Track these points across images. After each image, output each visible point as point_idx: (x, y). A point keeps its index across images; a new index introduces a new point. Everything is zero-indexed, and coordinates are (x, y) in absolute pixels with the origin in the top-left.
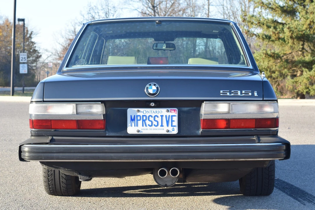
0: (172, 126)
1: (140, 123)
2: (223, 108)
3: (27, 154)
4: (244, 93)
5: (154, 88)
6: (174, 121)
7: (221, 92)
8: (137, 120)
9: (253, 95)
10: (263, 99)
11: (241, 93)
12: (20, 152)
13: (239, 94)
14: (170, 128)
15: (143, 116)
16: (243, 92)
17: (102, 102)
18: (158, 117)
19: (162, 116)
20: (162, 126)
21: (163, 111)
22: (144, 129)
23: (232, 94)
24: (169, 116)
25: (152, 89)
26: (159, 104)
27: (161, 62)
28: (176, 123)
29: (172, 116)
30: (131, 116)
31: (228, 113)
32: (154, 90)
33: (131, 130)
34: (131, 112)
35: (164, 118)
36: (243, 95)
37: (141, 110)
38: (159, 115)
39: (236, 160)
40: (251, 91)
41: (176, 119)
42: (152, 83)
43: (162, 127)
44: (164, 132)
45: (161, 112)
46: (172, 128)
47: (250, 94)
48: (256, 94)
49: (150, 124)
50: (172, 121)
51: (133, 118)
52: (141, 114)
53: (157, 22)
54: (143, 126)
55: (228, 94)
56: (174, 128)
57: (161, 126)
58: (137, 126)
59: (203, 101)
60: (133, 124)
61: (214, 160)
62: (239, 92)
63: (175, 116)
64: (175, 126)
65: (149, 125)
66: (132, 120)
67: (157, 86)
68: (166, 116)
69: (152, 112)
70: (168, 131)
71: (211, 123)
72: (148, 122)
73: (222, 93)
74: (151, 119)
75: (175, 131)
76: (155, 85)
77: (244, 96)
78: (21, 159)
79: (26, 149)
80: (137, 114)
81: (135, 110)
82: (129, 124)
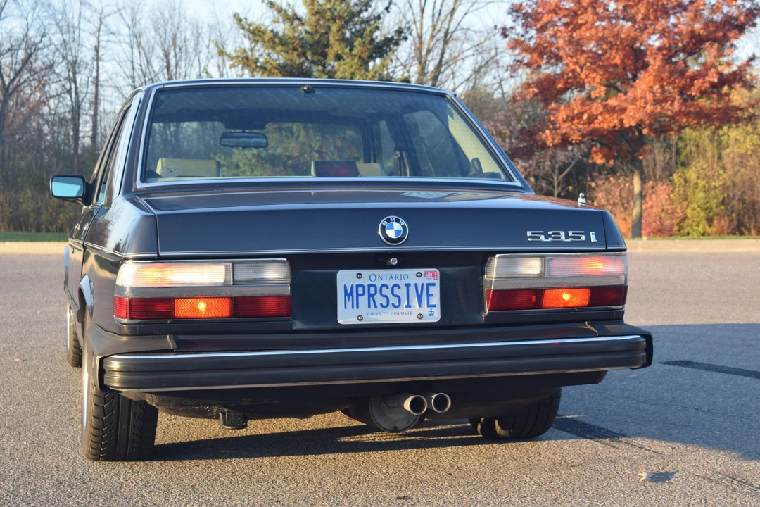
0: (429, 306)
1: (364, 300)
2: (532, 267)
4: (571, 237)
6: (432, 295)
7: (529, 234)
8: (358, 295)
9: (588, 240)
10: (606, 247)
11: (567, 237)
13: (563, 238)
14: (425, 310)
15: (369, 286)
16: (570, 233)
17: (286, 257)
18: (399, 288)
19: (408, 285)
20: (408, 306)
21: (411, 275)
22: (372, 314)
23: (550, 239)
24: (423, 285)
25: (395, 230)
28: (436, 300)
29: (428, 285)
30: (345, 286)
31: (539, 277)
32: (397, 232)
33: (346, 316)
34: (345, 278)
35: (412, 289)
36: (570, 239)
37: (366, 273)
38: (402, 283)
39: (560, 372)
40: (583, 232)
41: (436, 291)
42: (393, 218)
43: (409, 309)
44: (412, 319)
45: (406, 277)
46: (429, 309)
47: (583, 238)
48: (593, 238)
49: (385, 304)
50: (429, 295)
51: (349, 291)
52: (366, 282)
53: (305, 89)
54: (369, 307)
55: (542, 238)
56: (433, 309)
57: (406, 307)
58: (358, 307)
59: (493, 253)
60: (349, 304)
61: (520, 374)
62: (562, 234)
63: (434, 285)
64: (434, 306)
65: (381, 305)
66: (348, 294)
67: (403, 222)
68: (416, 285)
69: (388, 277)
70: (421, 317)
71: (505, 297)
72: (379, 299)
73: (530, 237)
74: (385, 291)
75: (436, 317)
76: (398, 221)
77: (572, 241)
78: (103, 388)
79: (115, 365)
80: (357, 281)
81: (353, 273)
82: (341, 305)
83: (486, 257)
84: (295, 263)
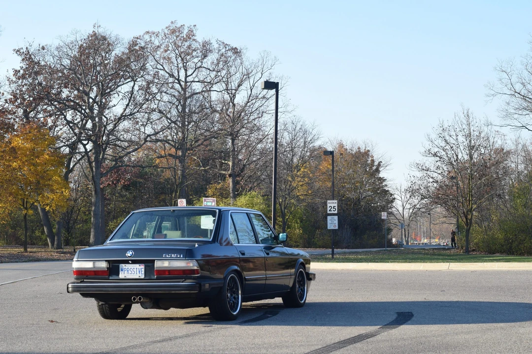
1: (126, 272)
2: (166, 264)
3: (70, 289)
4: (175, 256)
5: (131, 253)
7: (164, 255)
9: (180, 257)
10: (186, 259)
12: (68, 288)
13: (173, 256)
14: (140, 275)
17: (106, 261)
18: (134, 269)
19: (136, 269)
21: (137, 266)
23: (169, 257)
24: (140, 268)
25: (129, 254)
26: (134, 262)
28: (143, 272)
30: (121, 268)
31: (169, 266)
33: (122, 276)
34: (122, 266)
35: (138, 269)
37: (126, 265)
39: (170, 292)
40: (179, 254)
41: (143, 270)
42: (130, 251)
44: (137, 277)
48: (182, 256)
52: (126, 267)
55: (167, 256)
57: (136, 274)
63: (143, 268)
64: (143, 274)
66: (122, 270)
67: (133, 252)
69: (131, 266)
70: (139, 277)
71: (160, 272)
72: (130, 272)
74: (131, 270)
75: (143, 277)
78: (68, 292)
79: (70, 286)
80: (124, 267)
81: (123, 265)
82: (120, 273)
83: (154, 260)
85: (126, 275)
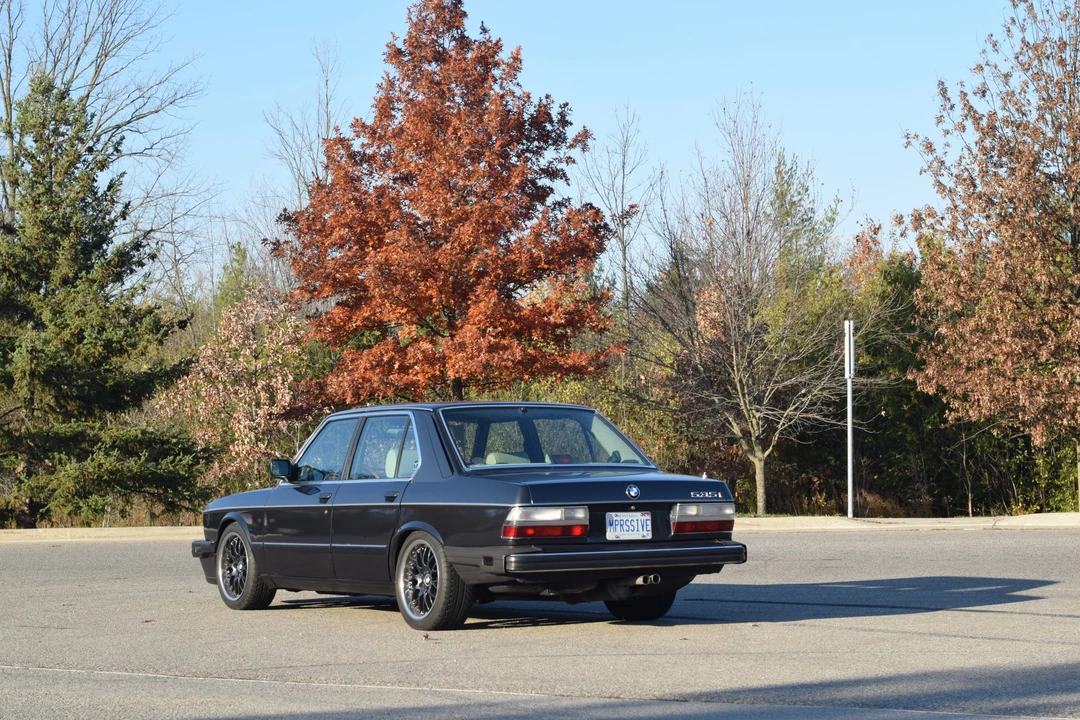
0: (647, 531)
1: (618, 527)
2: (692, 510)
4: (711, 495)
5: (635, 490)
6: (648, 526)
7: (692, 493)
8: (615, 525)
9: (717, 497)
10: (727, 501)
11: (709, 495)
12: (506, 563)
13: (707, 496)
14: (645, 533)
15: (621, 521)
16: (710, 493)
17: (587, 506)
18: (634, 521)
19: (638, 520)
22: (622, 535)
23: (701, 497)
24: (643, 520)
25: (634, 492)
26: (640, 508)
27: (565, 461)
28: (649, 528)
29: (646, 520)
30: (610, 521)
31: (697, 515)
33: (610, 535)
34: (612, 516)
35: (639, 522)
37: (619, 514)
38: (635, 519)
40: (716, 492)
41: (649, 523)
42: (632, 486)
43: (638, 533)
44: (639, 537)
45: (636, 516)
48: (720, 496)
49: (627, 530)
51: (611, 523)
52: (619, 519)
54: (621, 531)
55: (698, 496)
57: (637, 531)
58: (615, 532)
59: (676, 503)
60: (611, 530)
62: (707, 494)
63: (648, 520)
64: (649, 531)
66: (611, 525)
67: (637, 488)
68: (641, 520)
69: (630, 516)
70: (643, 536)
71: (680, 526)
72: (625, 528)
73: (692, 495)
74: (628, 523)
75: (650, 536)
77: (711, 497)
79: (513, 559)
80: (615, 518)
81: (613, 514)
82: (608, 530)
83: (671, 506)
84: (592, 509)
85: (618, 533)
